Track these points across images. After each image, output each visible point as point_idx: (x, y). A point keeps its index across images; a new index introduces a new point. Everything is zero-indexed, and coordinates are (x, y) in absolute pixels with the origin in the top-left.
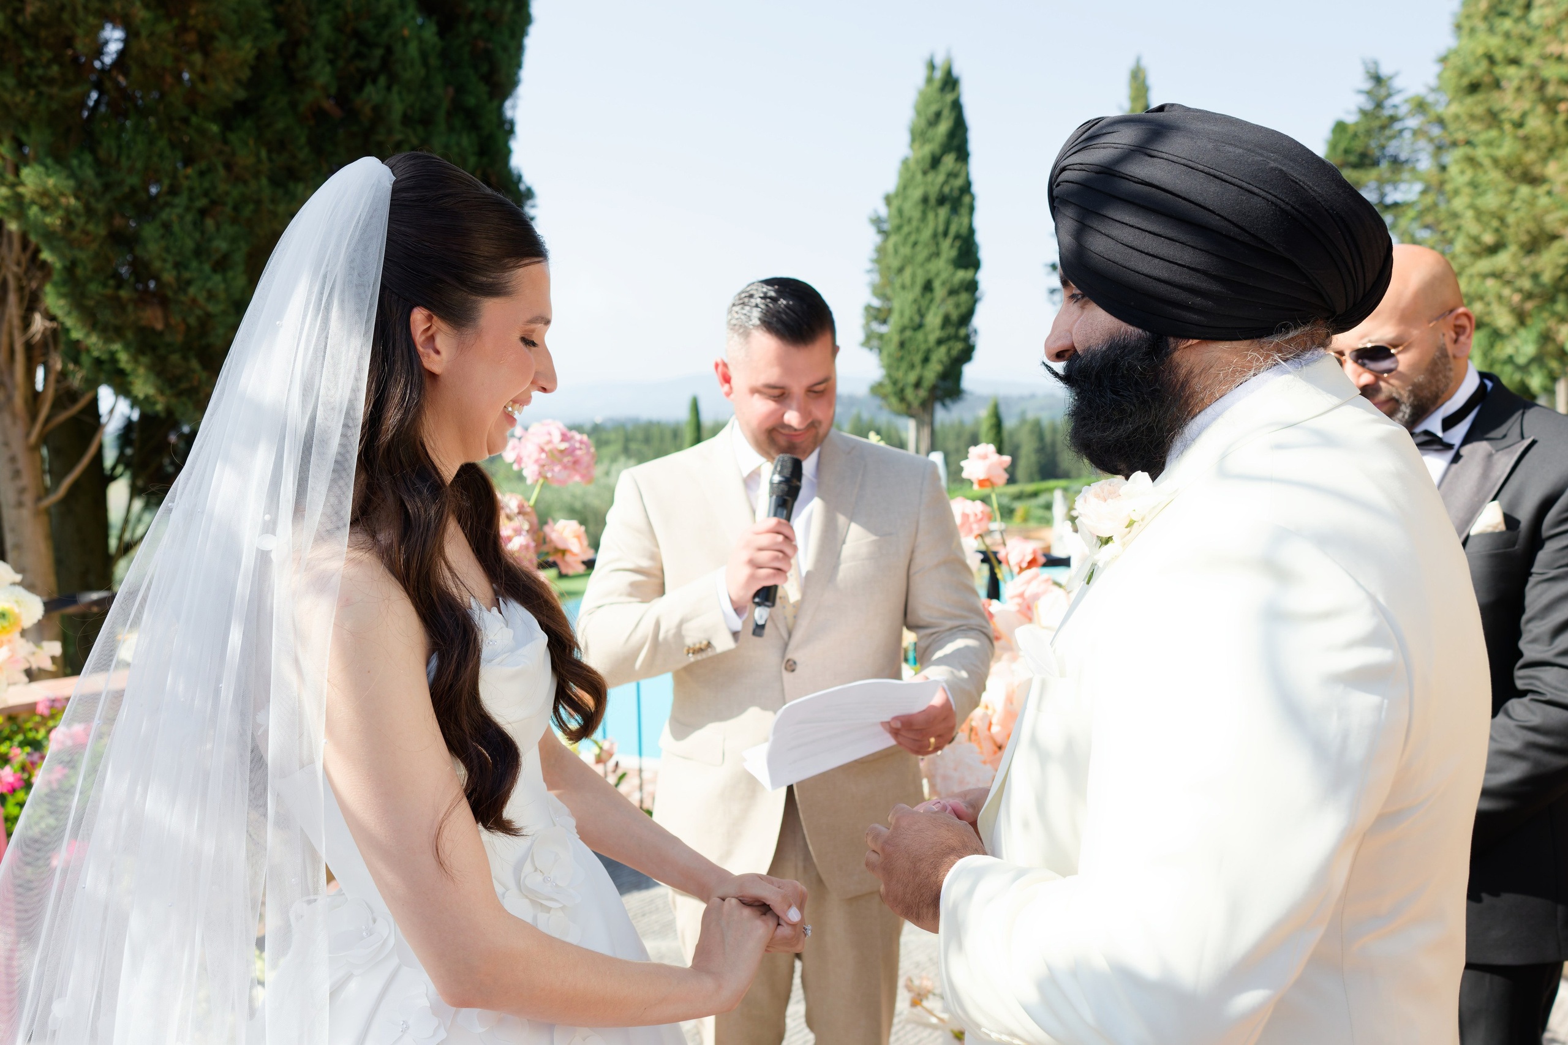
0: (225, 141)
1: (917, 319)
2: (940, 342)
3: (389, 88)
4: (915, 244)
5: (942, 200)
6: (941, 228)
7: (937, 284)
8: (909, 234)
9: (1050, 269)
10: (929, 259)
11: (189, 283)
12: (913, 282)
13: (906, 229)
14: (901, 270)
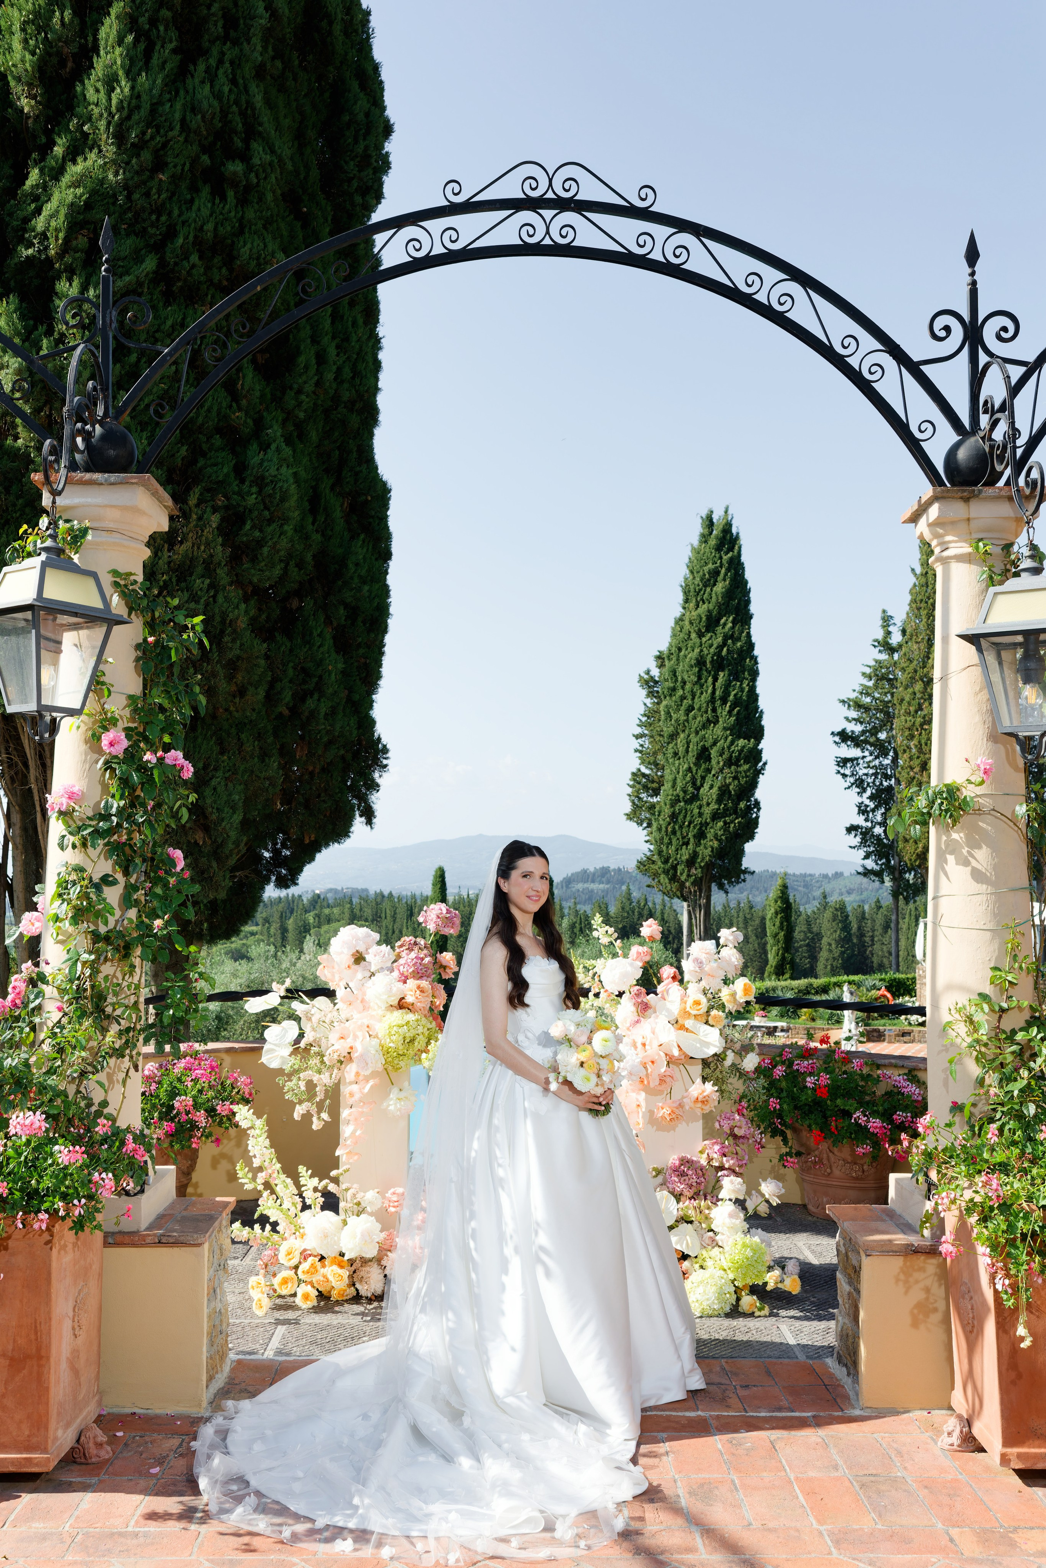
0: (239, 739)
1: (690, 789)
2: (715, 816)
3: (319, 700)
4: (690, 709)
5: (719, 664)
6: (718, 693)
7: (714, 752)
8: (683, 698)
9: (837, 739)
10: (704, 727)
11: (223, 820)
12: (687, 751)
13: (680, 692)
14: (673, 736)
